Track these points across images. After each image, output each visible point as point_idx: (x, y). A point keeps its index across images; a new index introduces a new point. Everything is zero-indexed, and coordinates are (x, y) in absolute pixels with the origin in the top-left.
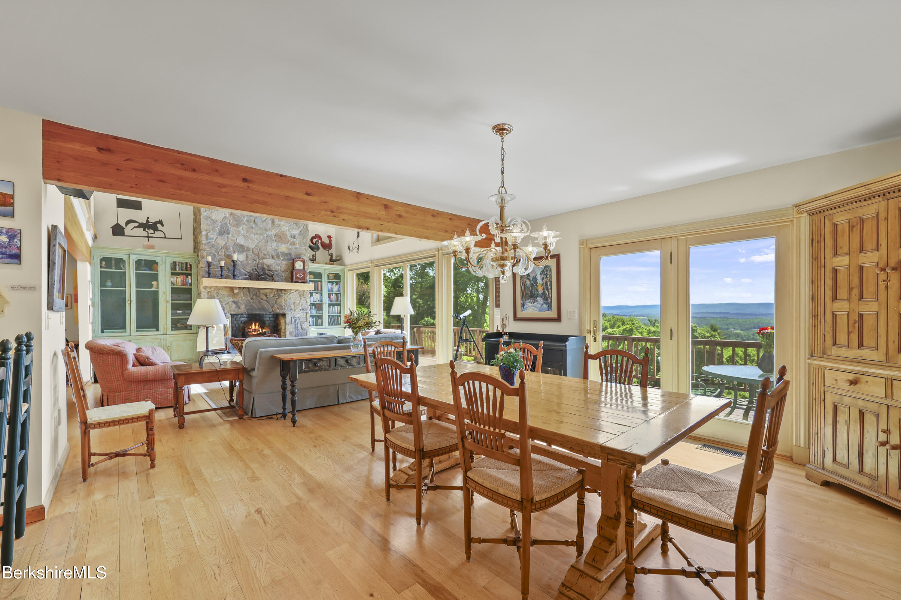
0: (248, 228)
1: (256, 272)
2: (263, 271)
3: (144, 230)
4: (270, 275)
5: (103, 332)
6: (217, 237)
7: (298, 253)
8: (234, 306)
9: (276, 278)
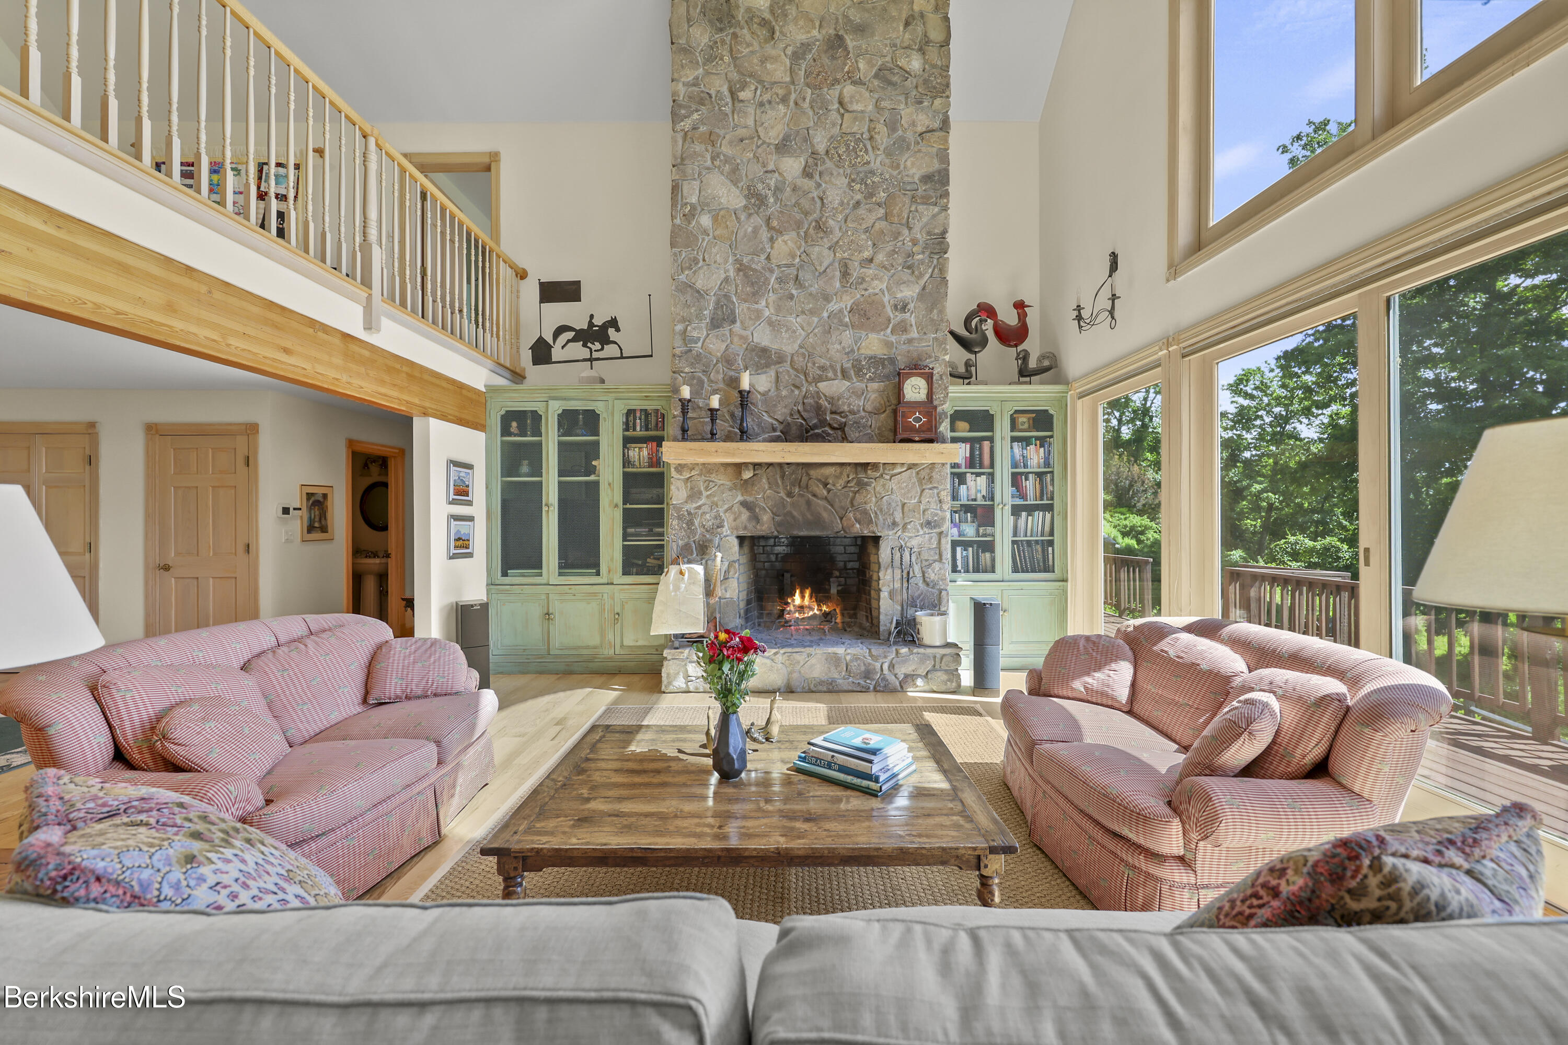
0: (780, 299)
1: (800, 420)
2: (818, 415)
3: (585, 345)
4: (836, 425)
5: (505, 574)
6: (708, 335)
7: (915, 355)
8: (745, 515)
9: (851, 433)
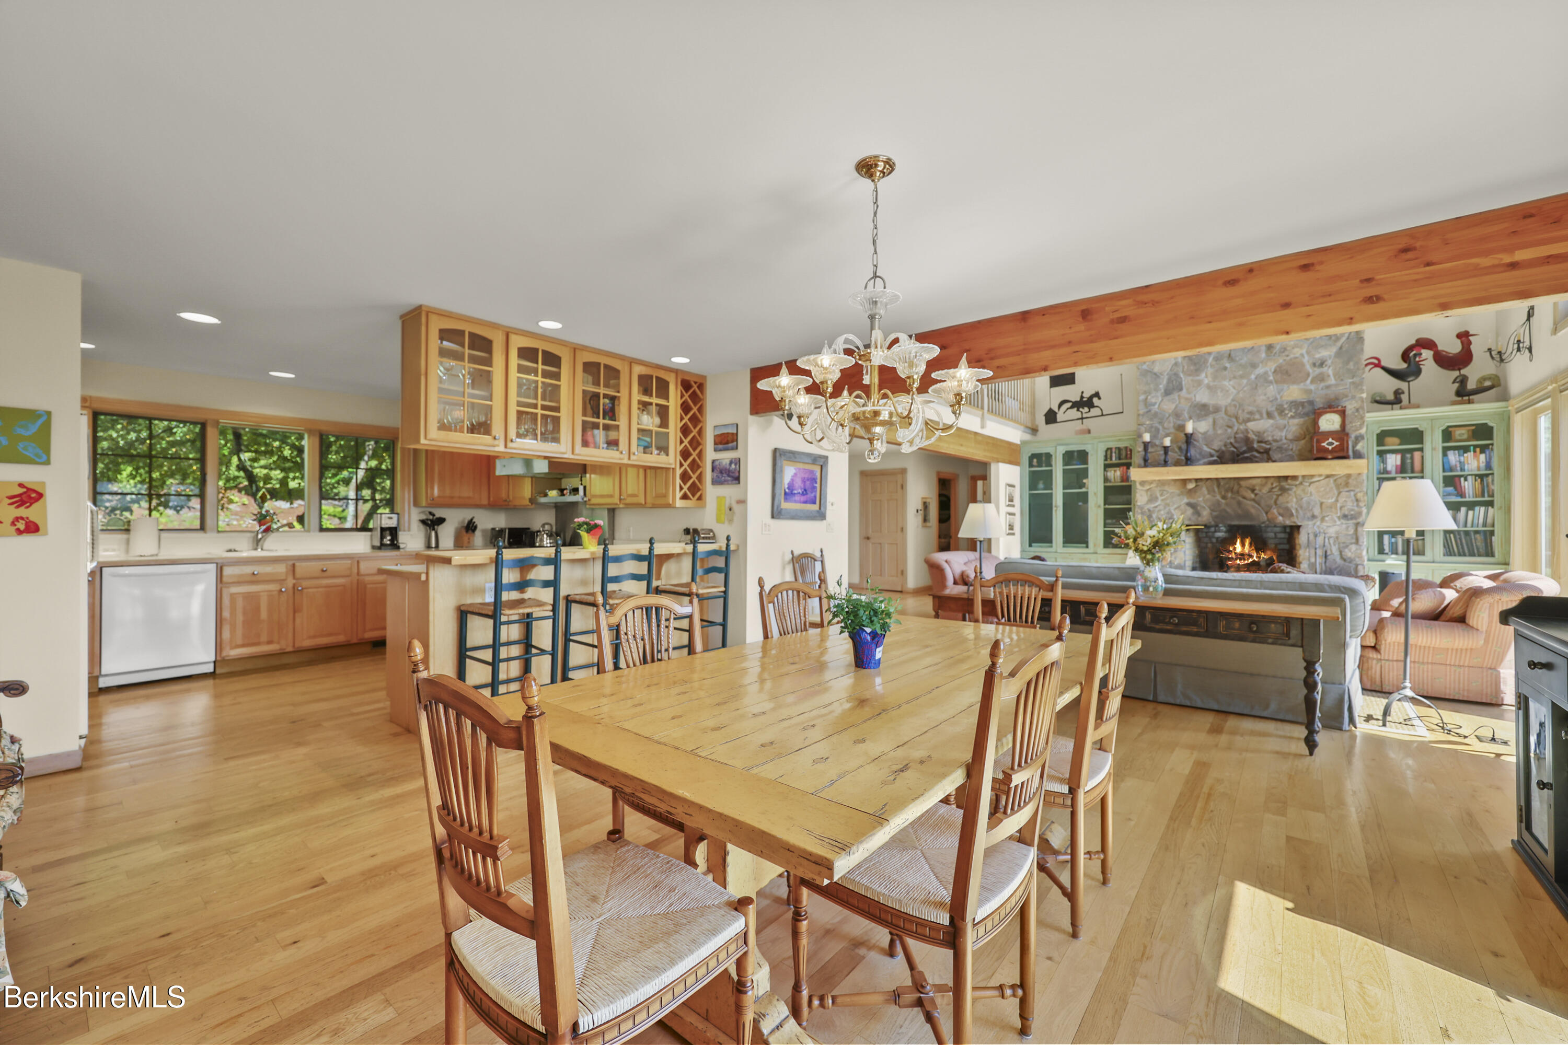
0: (1217, 371)
1: (1233, 449)
2: (1247, 444)
3: (1078, 410)
4: (1262, 450)
5: (1030, 546)
8: (1190, 511)
9: (1275, 456)
